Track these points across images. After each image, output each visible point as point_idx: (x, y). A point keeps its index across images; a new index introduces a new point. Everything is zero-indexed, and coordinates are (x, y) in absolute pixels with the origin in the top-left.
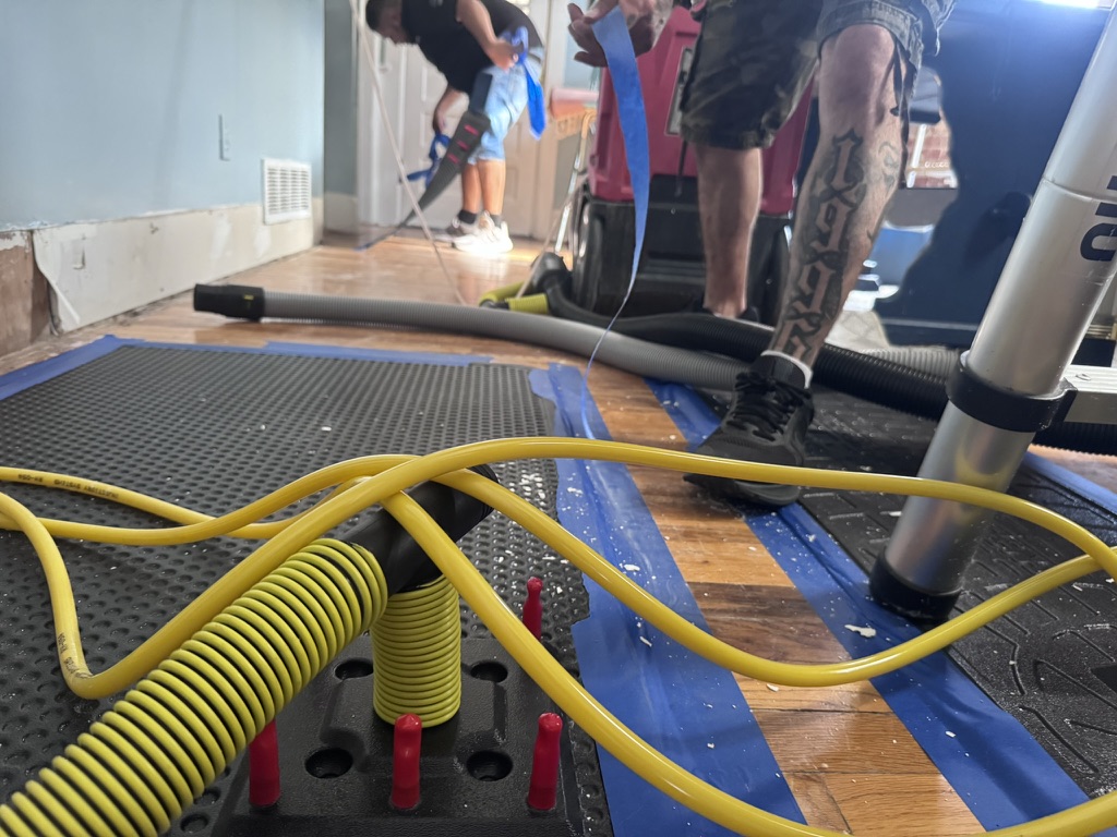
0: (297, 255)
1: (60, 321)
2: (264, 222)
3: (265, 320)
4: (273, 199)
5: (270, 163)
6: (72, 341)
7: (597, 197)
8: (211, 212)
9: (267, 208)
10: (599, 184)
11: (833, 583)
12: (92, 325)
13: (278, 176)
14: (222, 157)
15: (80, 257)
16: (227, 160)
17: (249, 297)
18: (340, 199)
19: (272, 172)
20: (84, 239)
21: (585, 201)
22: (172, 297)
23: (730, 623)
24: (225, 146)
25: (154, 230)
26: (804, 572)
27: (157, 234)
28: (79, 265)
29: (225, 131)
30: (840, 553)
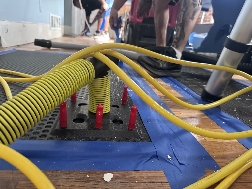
0: (58, 38)
1: (2, 45)
2: (50, 29)
3: (52, 48)
4: (52, 24)
5: (51, 15)
6: (5, 49)
7: (131, 22)
8: (38, 24)
9: (51, 26)
10: (131, 19)
11: (192, 97)
12: (10, 47)
13: (53, 18)
14: (40, 11)
15: (6, 30)
16: (41, 12)
17: (48, 42)
18: (68, 27)
19: (52, 17)
20: (7, 25)
21: (128, 23)
22: (29, 43)
23: (169, 102)
24: (41, 8)
25: (24, 26)
26: (185, 95)
27: (25, 27)
28: (6, 32)
29: (41, 5)
30: (192, 91)
